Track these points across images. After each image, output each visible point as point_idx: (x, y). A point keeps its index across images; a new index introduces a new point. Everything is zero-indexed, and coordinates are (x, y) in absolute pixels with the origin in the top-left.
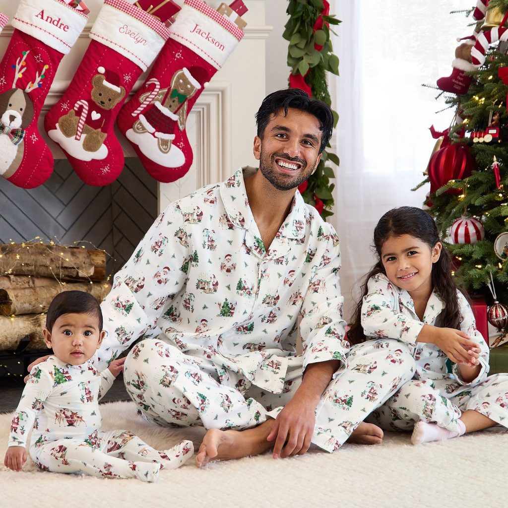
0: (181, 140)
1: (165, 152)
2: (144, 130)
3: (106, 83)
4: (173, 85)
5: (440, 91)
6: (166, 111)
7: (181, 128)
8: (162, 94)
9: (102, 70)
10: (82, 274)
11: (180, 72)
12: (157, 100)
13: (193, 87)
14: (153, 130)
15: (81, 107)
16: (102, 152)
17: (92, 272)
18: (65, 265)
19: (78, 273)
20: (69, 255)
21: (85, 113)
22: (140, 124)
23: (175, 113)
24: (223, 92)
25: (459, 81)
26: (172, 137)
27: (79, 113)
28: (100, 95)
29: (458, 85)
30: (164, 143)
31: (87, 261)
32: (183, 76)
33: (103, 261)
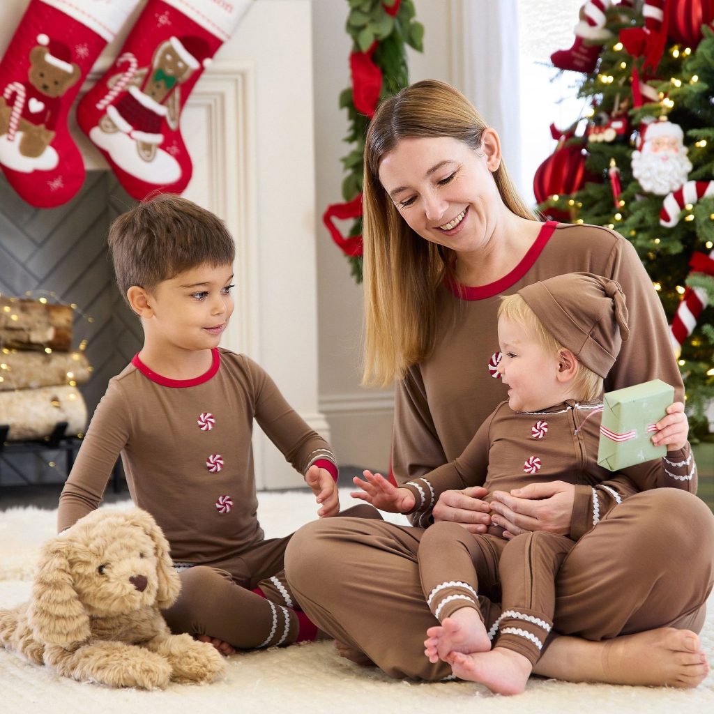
0: (174, 142)
1: (149, 160)
2: (115, 128)
3: (50, 59)
4: (156, 62)
5: (557, 70)
6: (147, 101)
7: (172, 125)
8: (141, 76)
9: (43, 39)
10: (35, 337)
11: (165, 45)
12: (134, 84)
13: (186, 67)
14: (128, 128)
15: (14, 94)
16: (49, 159)
17: (50, 335)
18: (11, 325)
19: (29, 337)
20: (17, 310)
21: (20, 102)
22: (110, 120)
23: (162, 103)
24: (243, 75)
25: (582, 54)
26: (158, 139)
27: (11, 102)
28: (42, 75)
29: (581, 59)
30: (147, 147)
31: (44, 319)
32: (171, 51)
33: (68, 321)
